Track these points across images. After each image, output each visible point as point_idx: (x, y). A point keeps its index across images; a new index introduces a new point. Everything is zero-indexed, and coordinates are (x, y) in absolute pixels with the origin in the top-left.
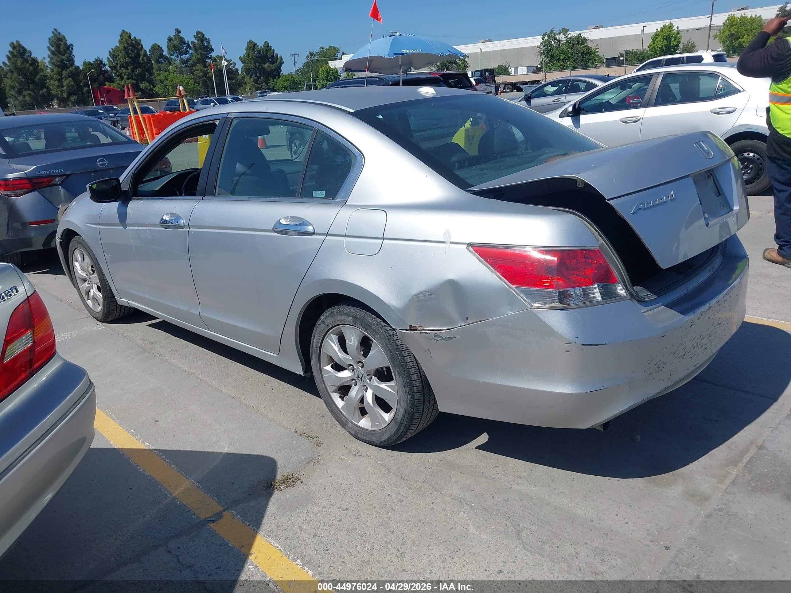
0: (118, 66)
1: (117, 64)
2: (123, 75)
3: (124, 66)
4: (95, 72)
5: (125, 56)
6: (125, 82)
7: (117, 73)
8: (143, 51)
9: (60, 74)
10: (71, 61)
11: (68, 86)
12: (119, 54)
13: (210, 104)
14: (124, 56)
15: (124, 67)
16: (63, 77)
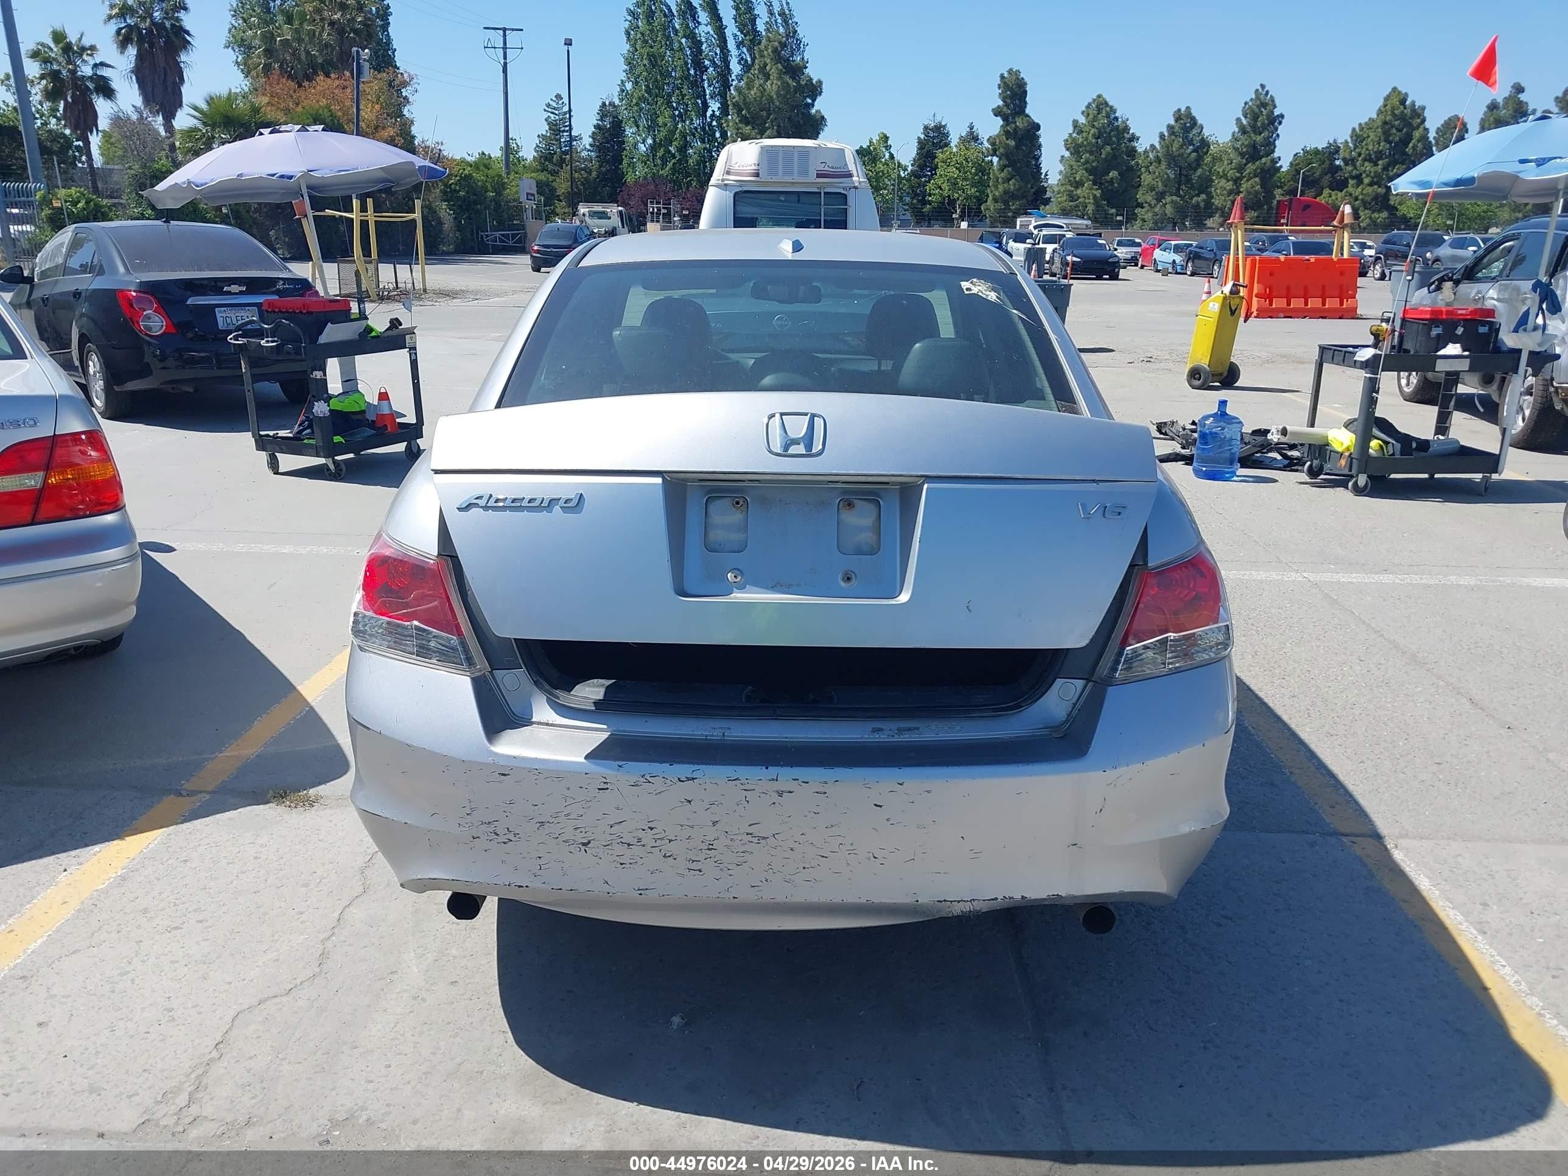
0: (1360, 159)
1: (1360, 155)
2: (1364, 175)
3: (1372, 159)
4: (1317, 169)
5: (1380, 139)
6: (1363, 190)
7: (1354, 172)
8: (1421, 129)
9: (1241, 168)
10: (1270, 146)
11: (1249, 193)
12: (1371, 134)
13: (1466, 249)
14: (1378, 139)
15: (1370, 160)
16: (1244, 175)
